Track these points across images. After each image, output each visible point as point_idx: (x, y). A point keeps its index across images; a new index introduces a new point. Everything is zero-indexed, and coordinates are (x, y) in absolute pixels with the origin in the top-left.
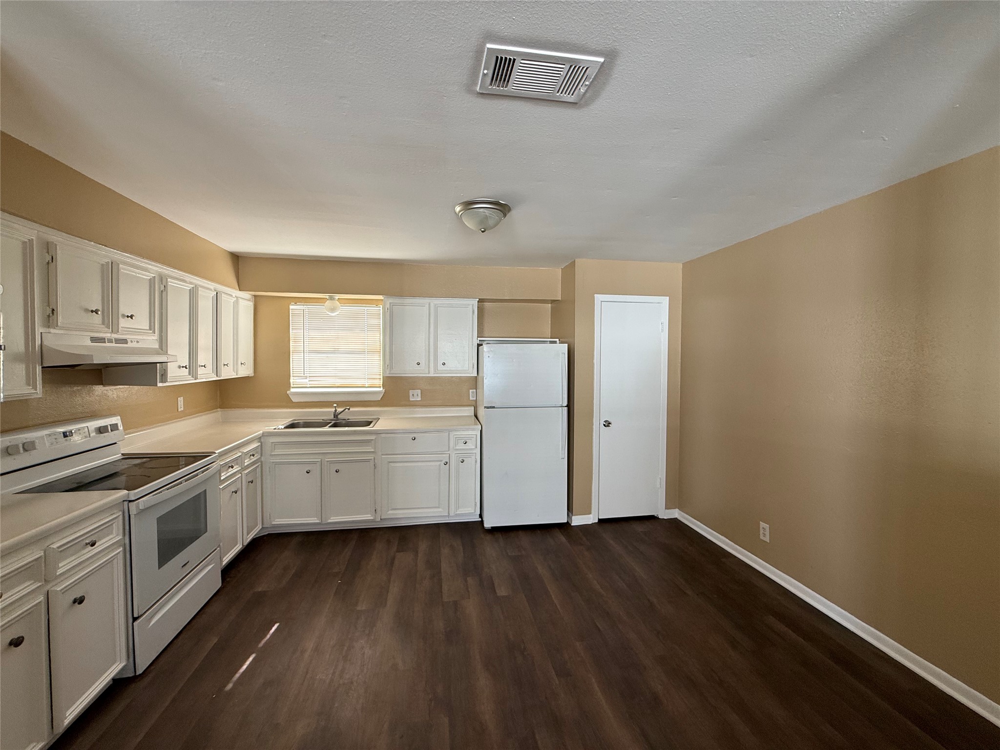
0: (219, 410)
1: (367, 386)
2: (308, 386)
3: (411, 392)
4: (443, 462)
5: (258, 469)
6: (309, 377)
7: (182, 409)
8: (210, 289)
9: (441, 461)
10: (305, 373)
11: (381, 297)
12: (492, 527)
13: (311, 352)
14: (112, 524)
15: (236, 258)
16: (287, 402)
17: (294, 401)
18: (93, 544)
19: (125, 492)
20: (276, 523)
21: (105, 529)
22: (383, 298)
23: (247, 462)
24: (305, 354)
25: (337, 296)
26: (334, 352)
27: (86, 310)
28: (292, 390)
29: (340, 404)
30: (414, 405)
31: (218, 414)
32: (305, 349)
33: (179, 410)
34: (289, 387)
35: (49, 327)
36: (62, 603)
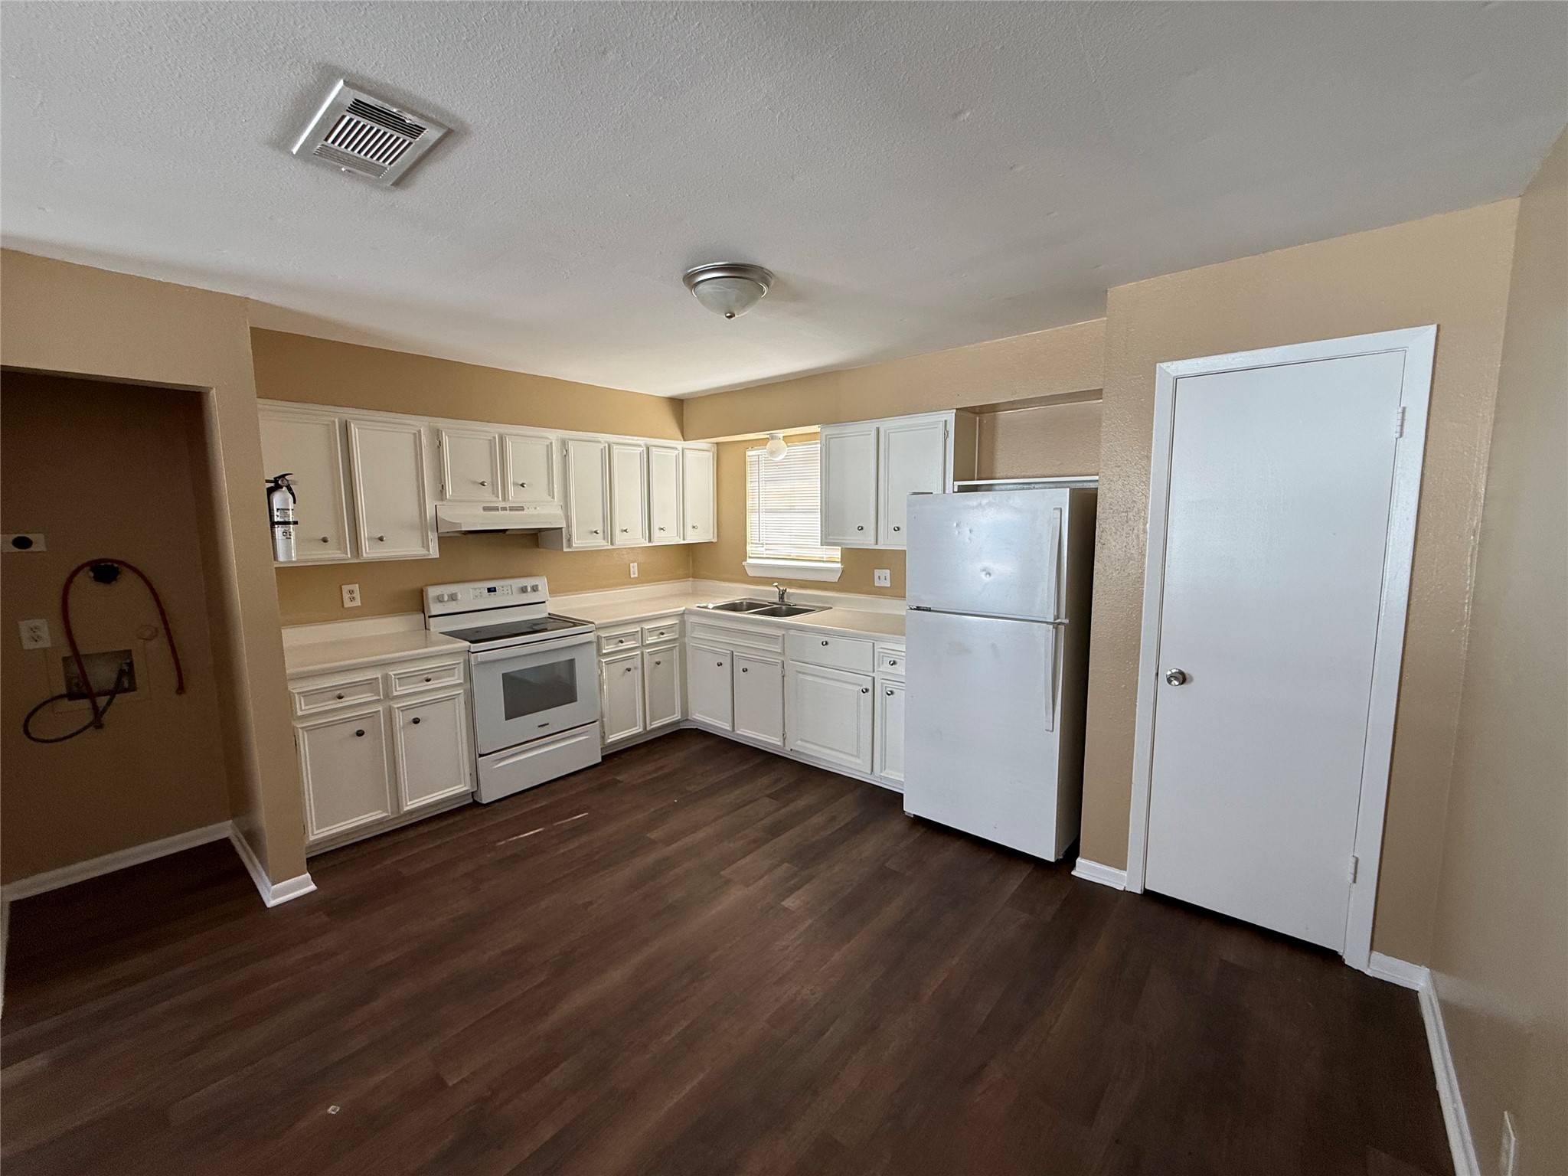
0: (690, 579)
1: (825, 560)
2: (765, 556)
3: (877, 572)
4: (864, 687)
5: (674, 651)
6: (766, 544)
7: (636, 576)
8: (640, 446)
9: (861, 685)
10: (761, 539)
11: (815, 428)
12: (914, 815)
13: (768, 511)
14: (455, 668)
15: (678, 405)
16: (741, 576)
17: (750, 575)
18: (428, 680)
19: (468, 643)
20: (696, 718)
21: (449, 670)
22: (819, 430)
23: (650, 640)
24: (761, 514)
25: (781, 433)
26: (791, 510)
27: (474, 482)
28: (749, 561)
29: (782, 581)
30: (881, 592)
31: (687, 584)
32: (761, 508)
33: (632, 576)
34: (745, 556)
35: (442, 500)
36: (400, 719)
